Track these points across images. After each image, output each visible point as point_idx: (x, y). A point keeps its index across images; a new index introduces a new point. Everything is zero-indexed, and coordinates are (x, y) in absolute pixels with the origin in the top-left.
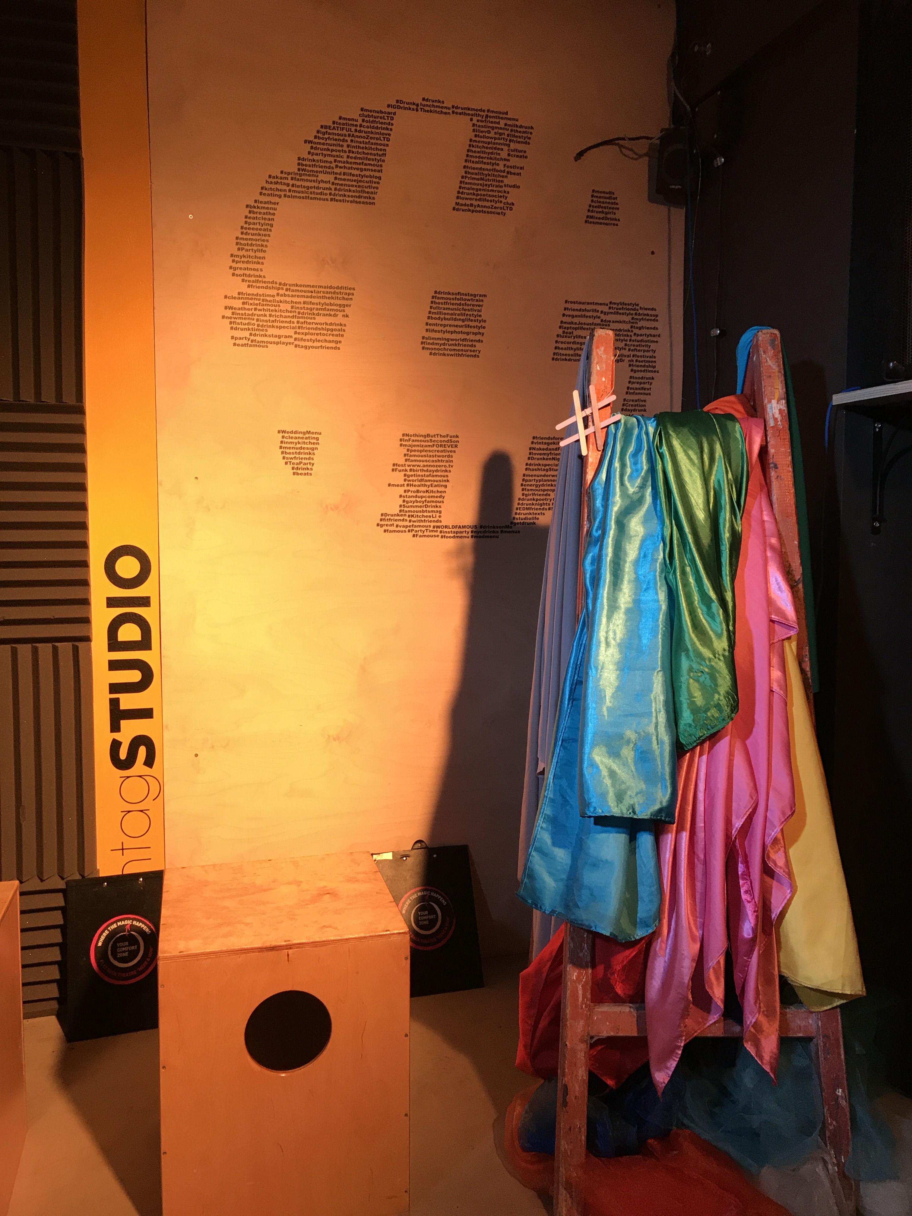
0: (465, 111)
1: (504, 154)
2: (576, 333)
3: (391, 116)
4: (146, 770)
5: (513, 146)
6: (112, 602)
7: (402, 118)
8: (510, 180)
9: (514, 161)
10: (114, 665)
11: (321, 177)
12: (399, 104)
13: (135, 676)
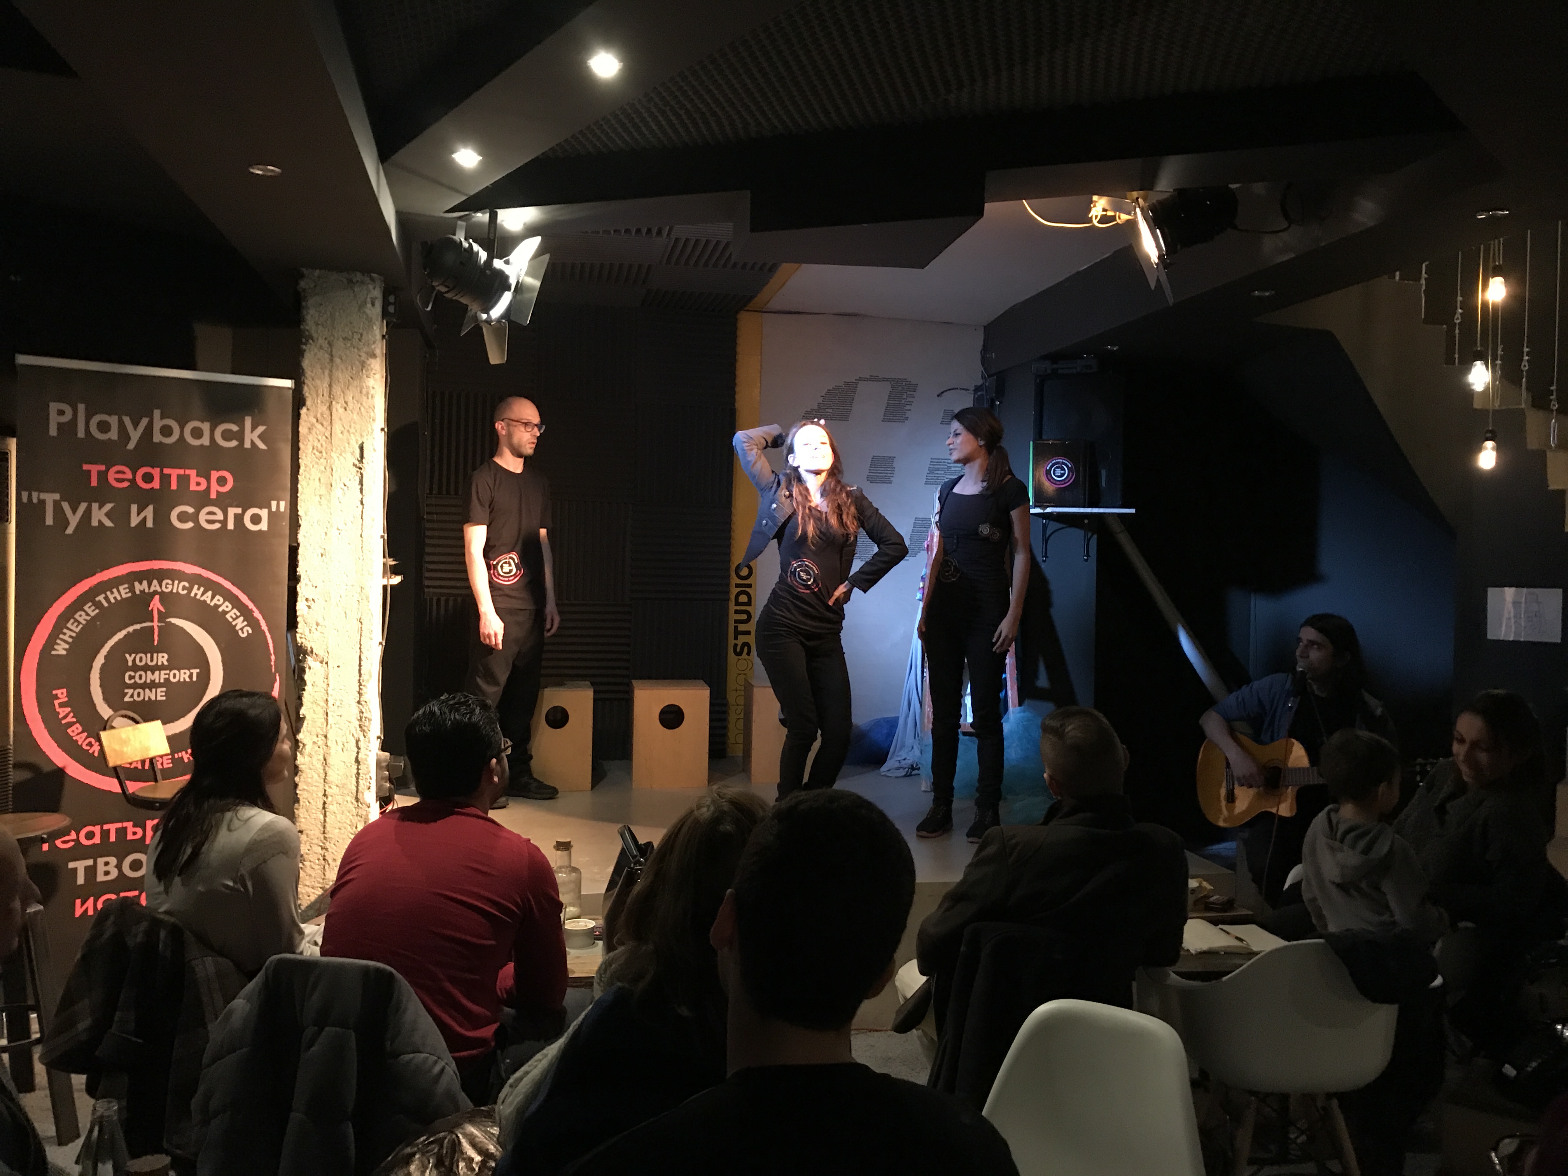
0: (887, 380)
1: (905, 397)
2: (936, 472)
3: (857, 384)
4: (747, 657)
5: (909, 393)
6: (737, 586)
7: (861, 386)
8: (908, 407)
9: (909, 399)
10: (737, 612)
11: (827, 410)
12: (860, 379)
13: (744, 617)
